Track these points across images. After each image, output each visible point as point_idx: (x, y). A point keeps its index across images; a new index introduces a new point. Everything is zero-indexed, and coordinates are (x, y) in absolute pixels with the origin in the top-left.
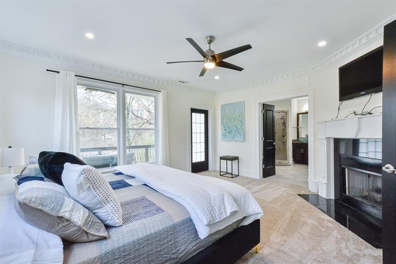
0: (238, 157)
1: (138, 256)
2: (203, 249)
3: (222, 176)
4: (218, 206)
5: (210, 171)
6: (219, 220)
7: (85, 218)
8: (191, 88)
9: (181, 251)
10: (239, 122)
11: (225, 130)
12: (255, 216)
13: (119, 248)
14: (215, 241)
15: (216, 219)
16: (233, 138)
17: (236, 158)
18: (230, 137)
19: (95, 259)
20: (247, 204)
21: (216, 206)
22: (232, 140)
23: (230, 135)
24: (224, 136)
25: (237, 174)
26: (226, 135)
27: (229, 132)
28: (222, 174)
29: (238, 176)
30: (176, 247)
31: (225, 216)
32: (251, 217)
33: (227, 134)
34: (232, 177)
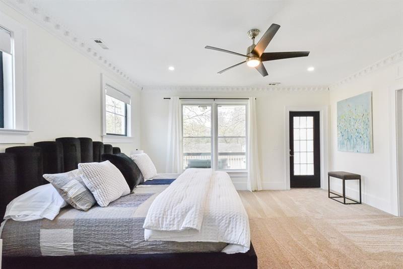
0: (360, 176)
1: (97, 231)
2: (162, 253)
3: (331, 198)
4: (173, 216)
5: (321, 189)
6: (165, 230)
7: (78, 194)
8: (289, 89)
9: (133, 243)
10: (363, 123)
11: (343, 136)
12: (238, 247)
13: (86, 220)
14: (178, 252)
15: (163, 228)
16: (354, 147)
17: (357, 177)
18: (349, 146)
19: (71, 220)
20: (230, 229)
21: (171, 215)
22: (352, 150)
23: (349, 143)
24: (341, 144)
25: (359, 201)
26: (343, 144)
27: (348, 138)
28: (331, 195)
29: (360, 203)
30: (129, 238)
31: (175, 229)
32: (234, 246)
33: (345, 142)
34: (345, 203)
